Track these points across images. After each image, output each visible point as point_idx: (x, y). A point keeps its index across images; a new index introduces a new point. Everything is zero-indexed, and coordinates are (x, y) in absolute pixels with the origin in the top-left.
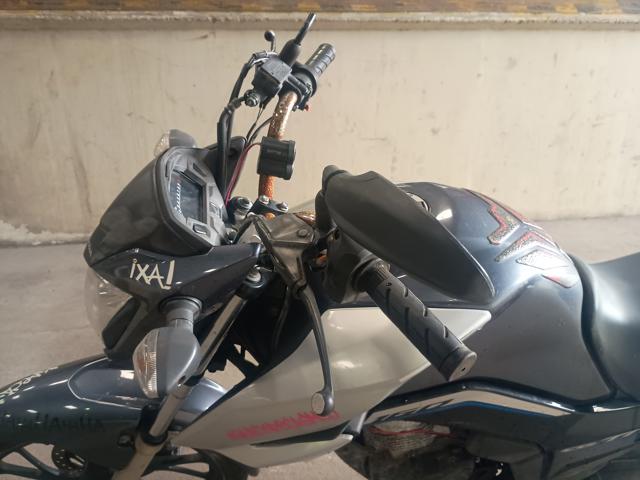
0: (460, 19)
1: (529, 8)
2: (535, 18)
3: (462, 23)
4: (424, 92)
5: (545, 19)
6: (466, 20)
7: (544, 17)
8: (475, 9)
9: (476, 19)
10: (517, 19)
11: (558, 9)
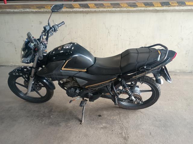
0: (18, 11)
1: (37, 7)
2: (40, 10)
3: (19, 12)
4: (18, 30)
5: (43, 10)
6: (20, 11)
7: (42, 10)
8: (22, 8)
9: (23, 11)
10: (34, 11)
11: (46, 7)
